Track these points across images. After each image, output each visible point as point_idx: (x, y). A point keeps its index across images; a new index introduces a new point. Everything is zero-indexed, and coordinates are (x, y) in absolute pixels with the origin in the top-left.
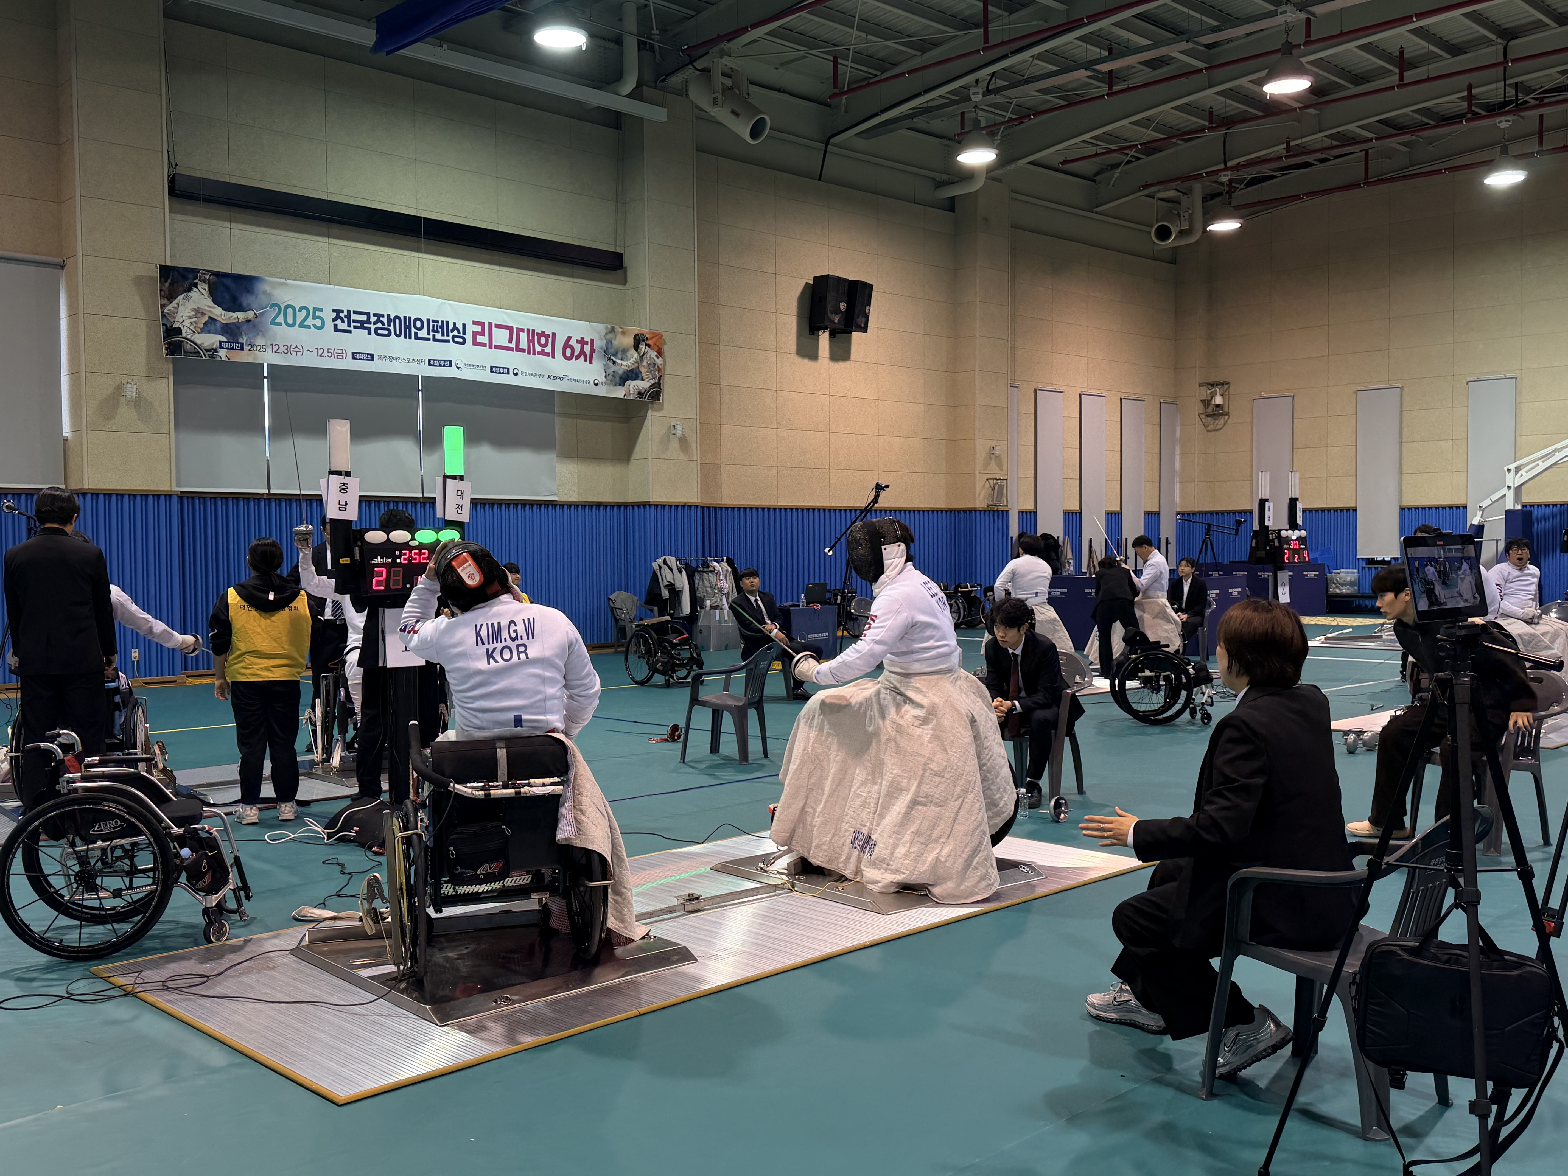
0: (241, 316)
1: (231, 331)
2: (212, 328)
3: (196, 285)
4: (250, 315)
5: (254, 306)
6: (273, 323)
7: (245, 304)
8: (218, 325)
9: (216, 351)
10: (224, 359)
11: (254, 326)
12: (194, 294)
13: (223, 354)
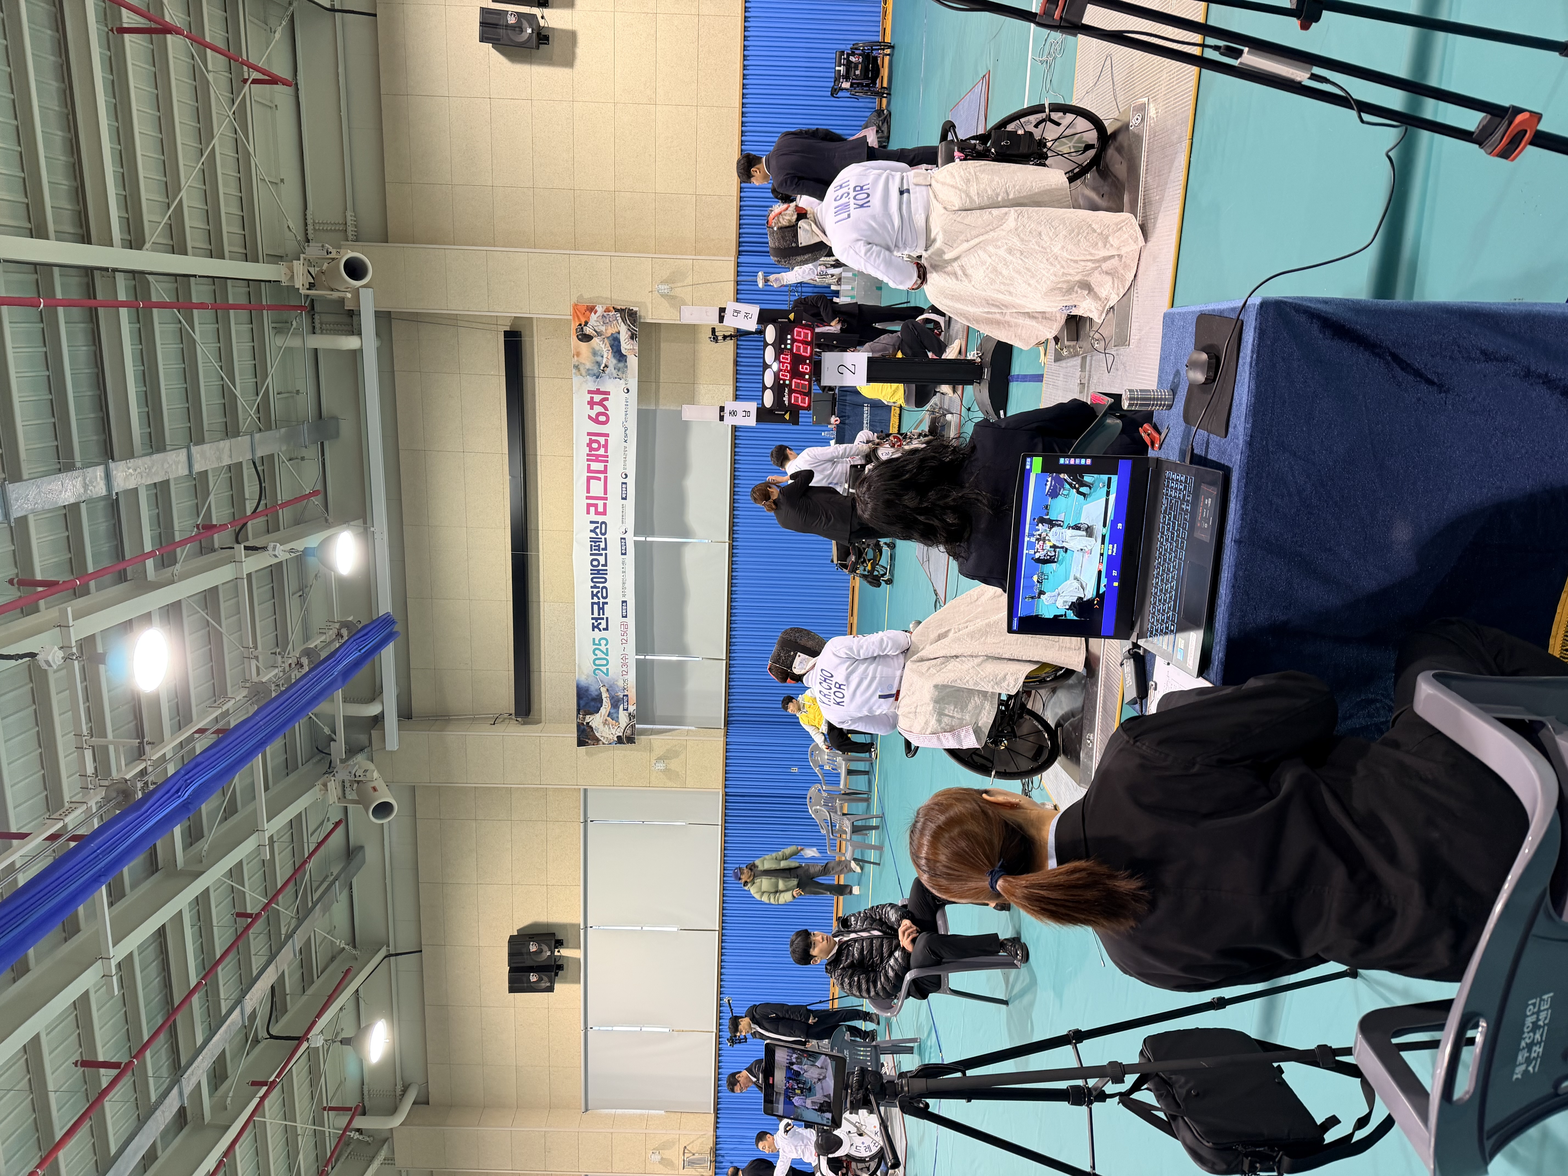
0: (605, 695)
1: (616, 703)
2: (615, 715)
3: (588, 723)
4: (603, 690)
5: (597, 687)
6: (607, 674)
7: (596, 693)
8: (612, 711)
9: (630, 714)
10: (635, 707)
11: (611, 687)
12: (593, 724)
13: (632, 708)
